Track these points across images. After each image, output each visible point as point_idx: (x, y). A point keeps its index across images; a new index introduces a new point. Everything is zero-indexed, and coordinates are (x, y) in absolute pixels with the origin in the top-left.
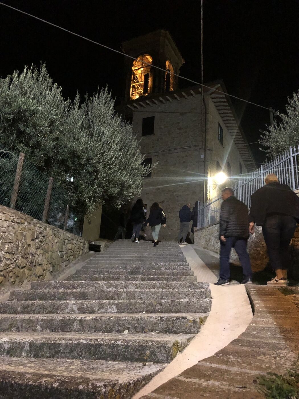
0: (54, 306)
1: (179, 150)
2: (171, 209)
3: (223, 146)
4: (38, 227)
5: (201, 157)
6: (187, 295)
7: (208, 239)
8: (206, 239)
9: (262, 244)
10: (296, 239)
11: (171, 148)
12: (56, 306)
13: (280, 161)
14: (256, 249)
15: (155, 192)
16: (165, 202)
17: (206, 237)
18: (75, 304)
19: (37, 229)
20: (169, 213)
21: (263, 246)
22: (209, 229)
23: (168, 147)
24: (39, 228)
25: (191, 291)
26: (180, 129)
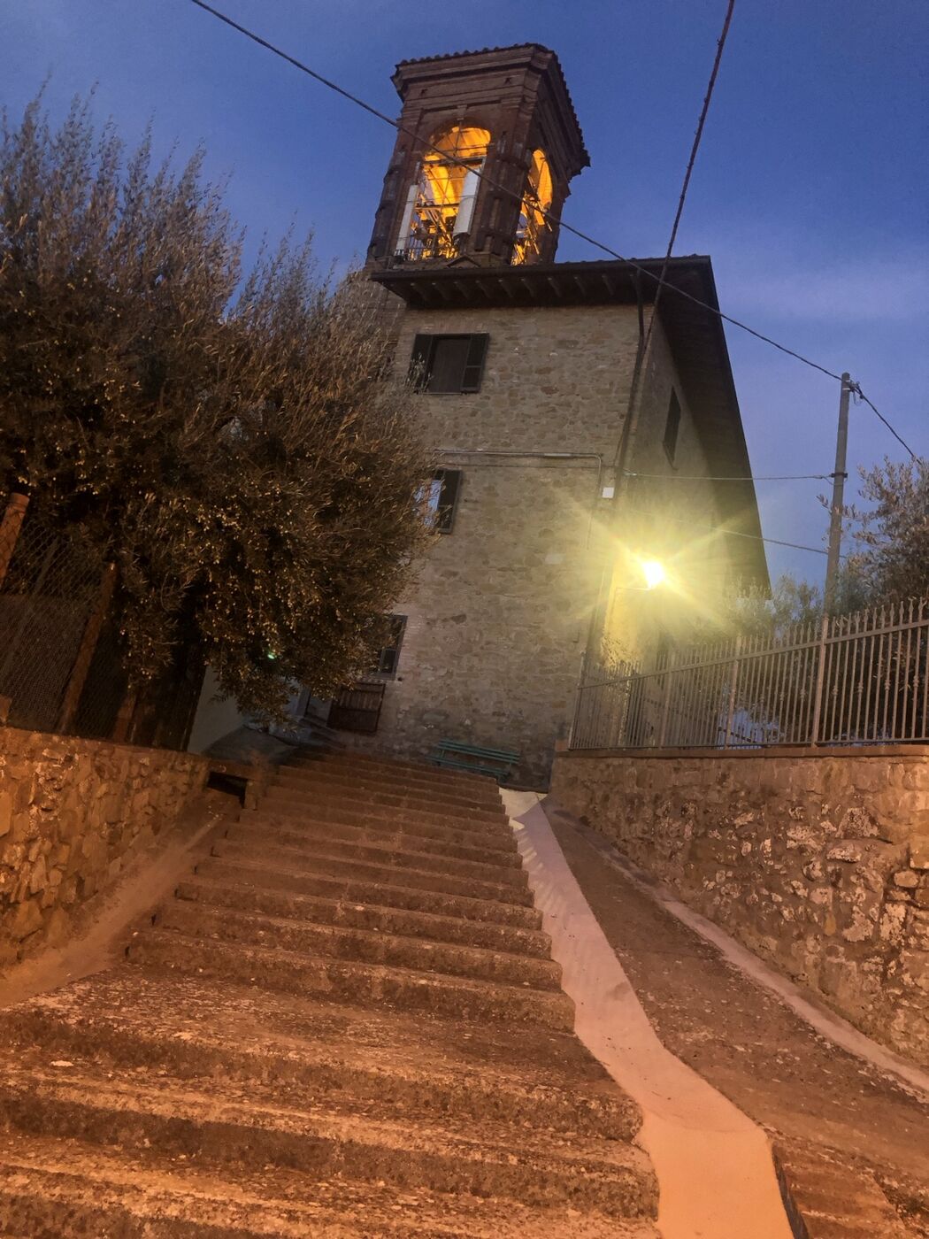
0: (71, 1214)
1: (536, 461)
2: (483, 643)
3: (674, 463)
4: (46, 759)
5: (604, 496)
6: (570, 1194)
7: (599, 794)
8: (593, 792)
9: (793, 888)
10: (922, 914)
11: (510, 449)
12: (77, 1215)
13: (896, 623)
14: (770, 896)
15: (441, 584)
16: (468, 619)
17: (595, 786)
18: (152, 1221)
19: (38, 770)
20: (476, 655)
21: (795, 893)
22: (608, 766)
23: (502, 444)
24: (45, 764)
25: (586, 1176)
26: (548, 391)
